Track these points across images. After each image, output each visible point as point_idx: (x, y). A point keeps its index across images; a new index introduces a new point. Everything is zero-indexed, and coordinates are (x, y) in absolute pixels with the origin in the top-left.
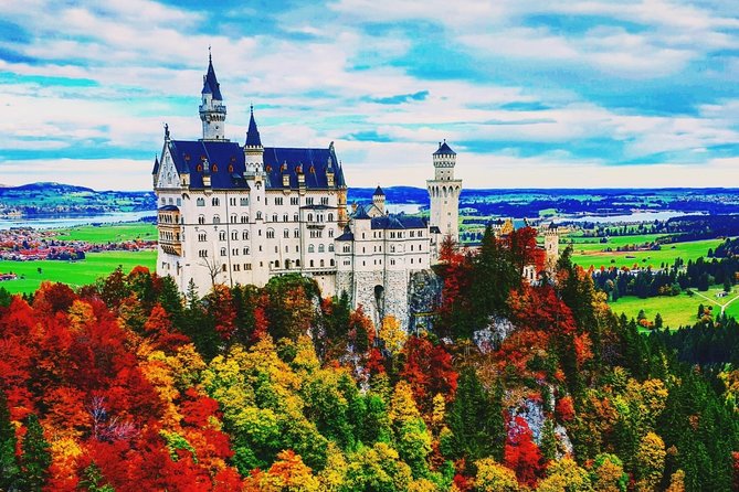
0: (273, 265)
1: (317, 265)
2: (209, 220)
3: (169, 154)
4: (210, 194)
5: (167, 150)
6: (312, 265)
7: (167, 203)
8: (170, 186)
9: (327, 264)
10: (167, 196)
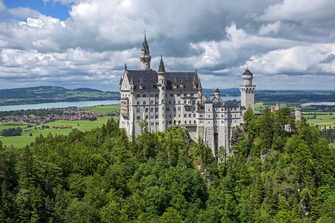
0: (168, 123)
1: (188, 123)
2: (142, 103)
3: (126, 76)
4: (143, 92)
5: (126, 74)
6: (185, 123)
7: (125, 96)
8: (126, 89)
9: (192, 123)
10: (125, 93)
